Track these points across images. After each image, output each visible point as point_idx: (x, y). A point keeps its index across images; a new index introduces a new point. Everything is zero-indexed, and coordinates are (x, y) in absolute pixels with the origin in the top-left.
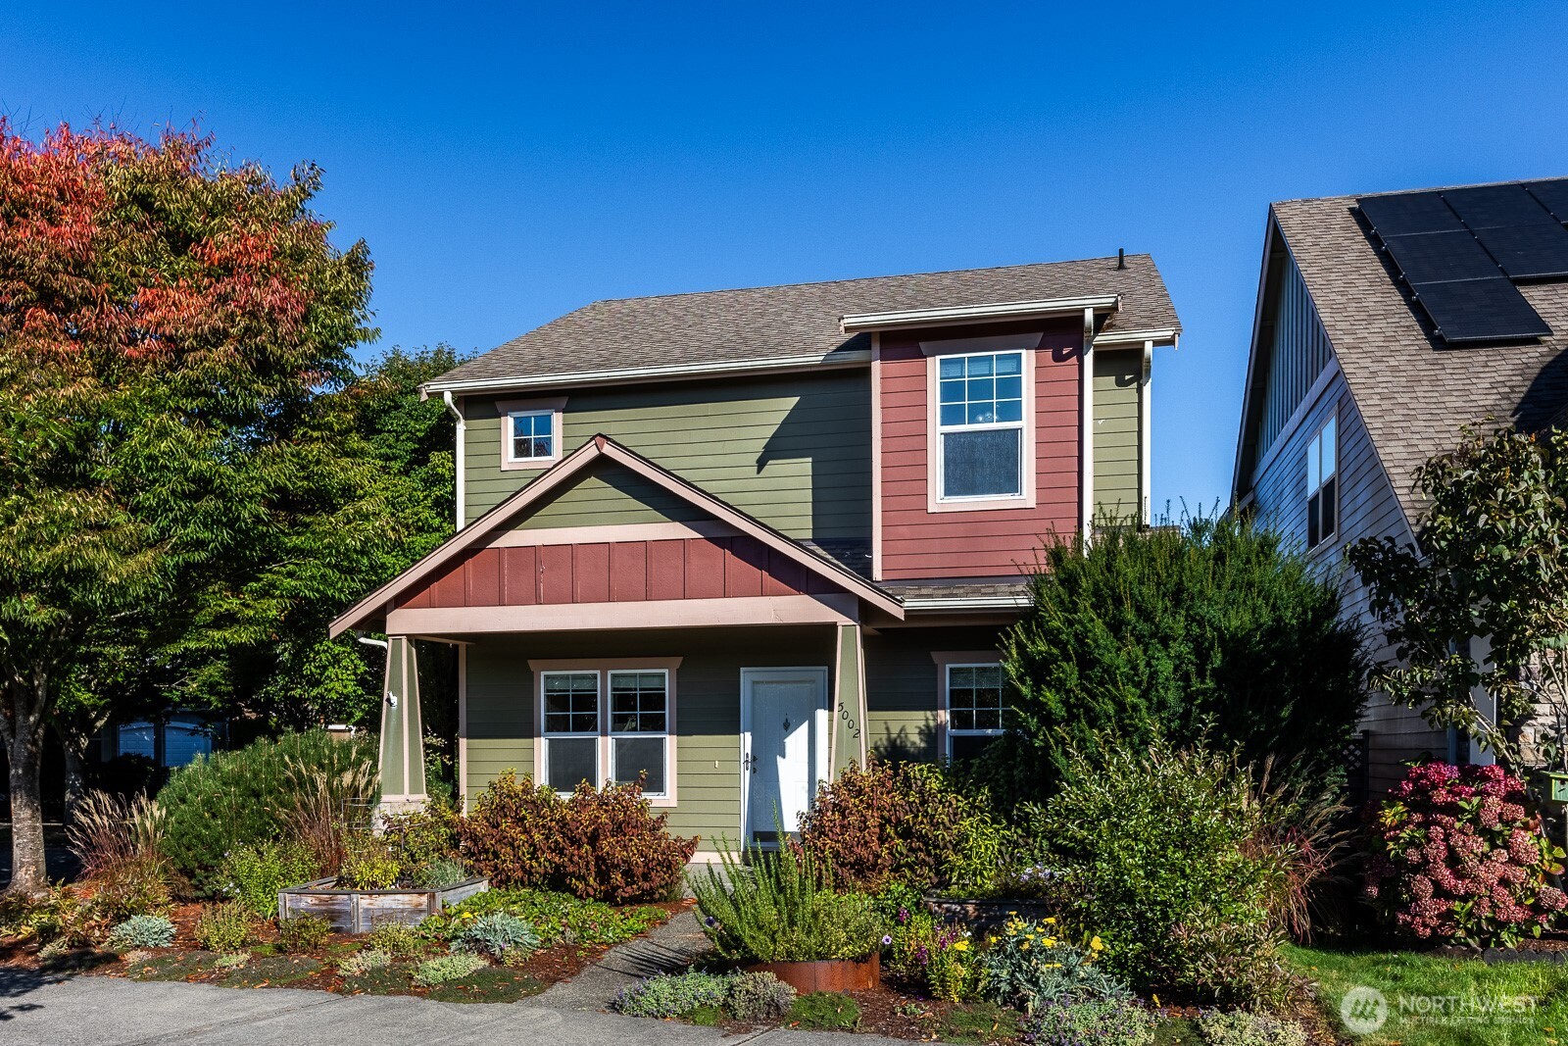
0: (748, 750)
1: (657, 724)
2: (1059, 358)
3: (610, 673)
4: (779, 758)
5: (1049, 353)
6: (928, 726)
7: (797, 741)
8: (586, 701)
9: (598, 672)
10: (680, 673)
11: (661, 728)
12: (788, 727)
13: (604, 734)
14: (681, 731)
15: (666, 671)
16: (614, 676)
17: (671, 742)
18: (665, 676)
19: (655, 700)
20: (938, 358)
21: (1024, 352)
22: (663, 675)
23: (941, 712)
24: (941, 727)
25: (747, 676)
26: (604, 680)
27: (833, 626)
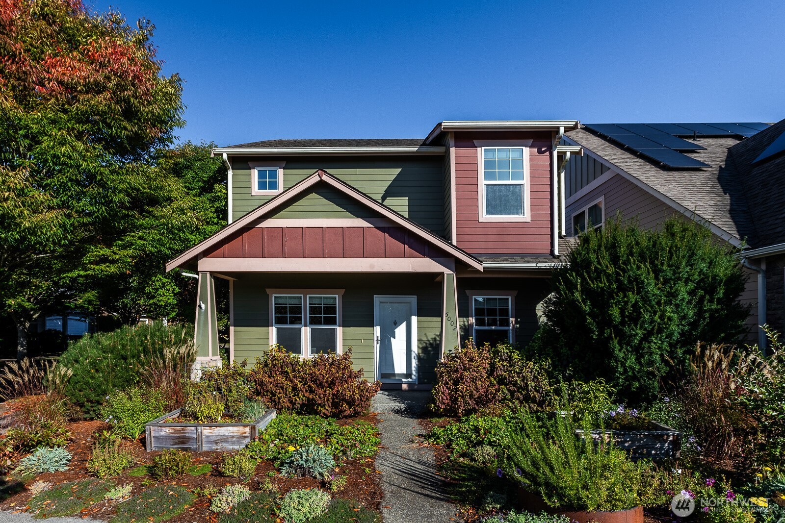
0: (378, 334)
1: (333, 321)
2: (540, 152)
3: (308, 296)
4: (392, 339)
5: (535, 150)
6: (464, 325)
7: (401, 330)
8: (296, 309)
9: (302, 296)
10: (344, 297)
11: (334, 323)
12: (396, 324)
13: (305, 326)
14: (344, 325)
15: (337, 296)
16: (310, 297)
17: (339, 331)
18: (336, 298)
19: (331, 309)
20: (483, 148)
21: (524, 148)
22: (335, 298)
23: (470, 318)
24: (471, 326)
25: (377, 299)
26: (306, 299)
27: (442, 274)
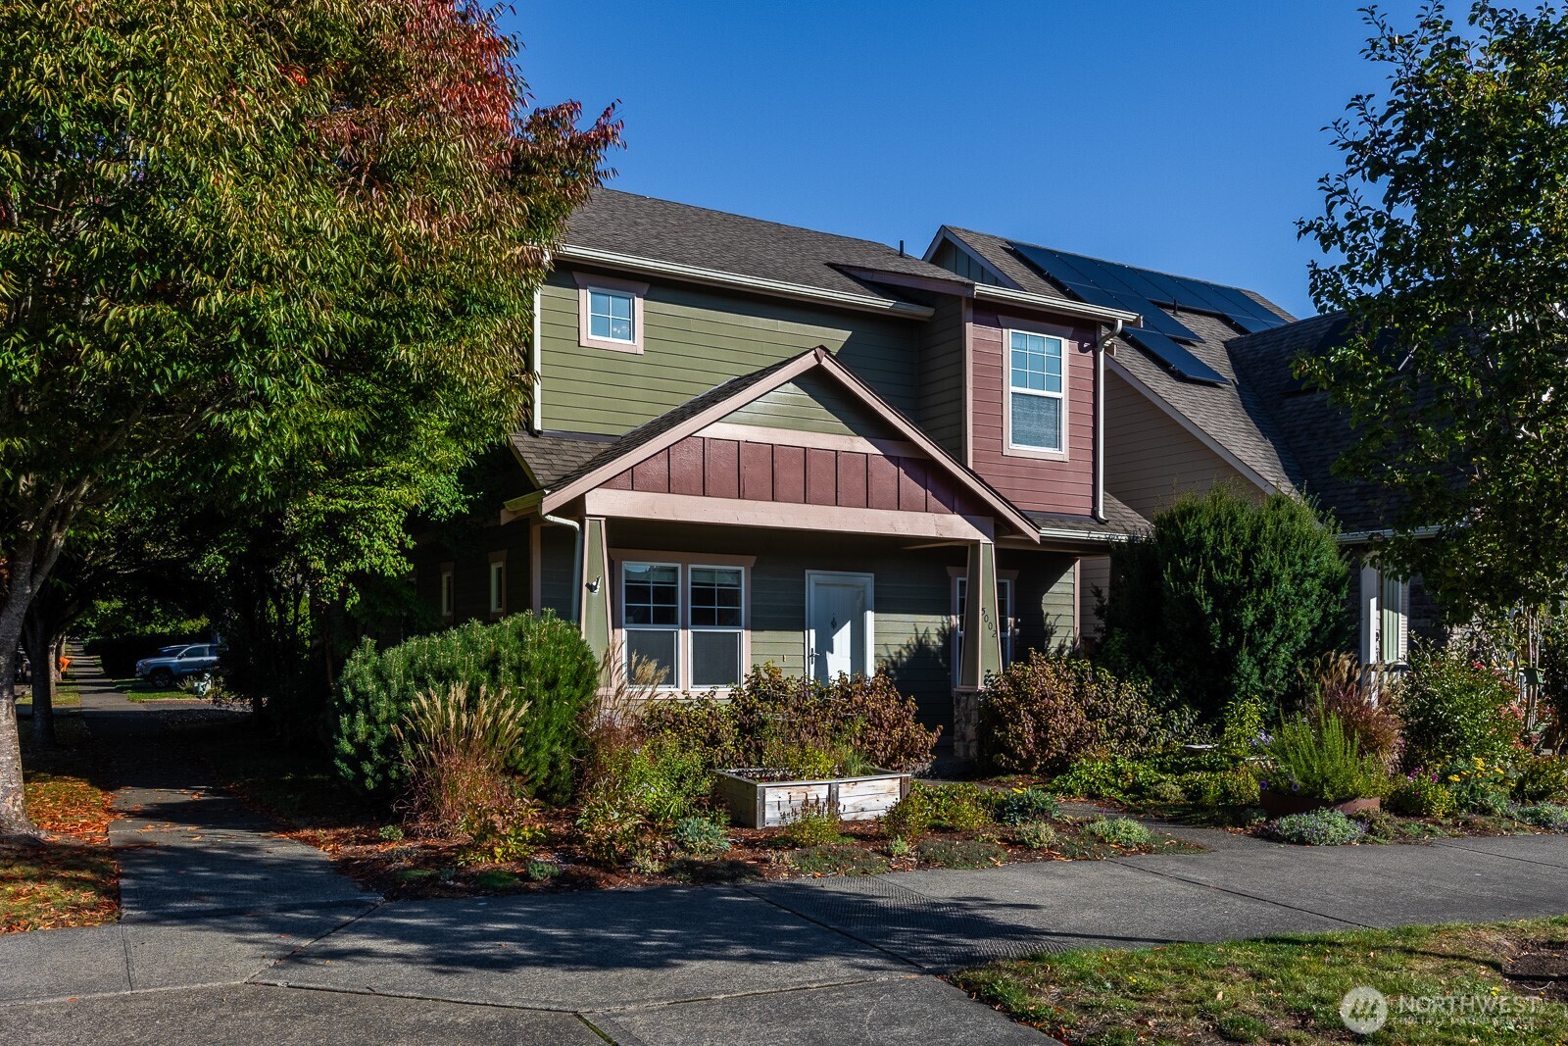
0: (813, 645)
1: (732, 619)
2: (1082, 350)
3: (690, 566)
4: (828, 653)
5: (1076, 344)
6: (943, 629)
7: (843, 638)
8: (667, 594)
9: (679, 566)
10: (754, 571)
11: (737, 623)
12: (836, 626)
13: (685, 627)
14: (755, 626)
15: (742, 569)
16: (693, 570)
17: (746, 636)
18: (737, 573)
19: (732, 596)
20: (1011, 330)
21: (1063, 339)
22: (739, 572)
23: (953, 617)
24: (952, 630)
25: (813, 578)
26: (686, 573)
27: (978, 542)
